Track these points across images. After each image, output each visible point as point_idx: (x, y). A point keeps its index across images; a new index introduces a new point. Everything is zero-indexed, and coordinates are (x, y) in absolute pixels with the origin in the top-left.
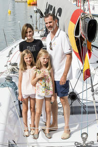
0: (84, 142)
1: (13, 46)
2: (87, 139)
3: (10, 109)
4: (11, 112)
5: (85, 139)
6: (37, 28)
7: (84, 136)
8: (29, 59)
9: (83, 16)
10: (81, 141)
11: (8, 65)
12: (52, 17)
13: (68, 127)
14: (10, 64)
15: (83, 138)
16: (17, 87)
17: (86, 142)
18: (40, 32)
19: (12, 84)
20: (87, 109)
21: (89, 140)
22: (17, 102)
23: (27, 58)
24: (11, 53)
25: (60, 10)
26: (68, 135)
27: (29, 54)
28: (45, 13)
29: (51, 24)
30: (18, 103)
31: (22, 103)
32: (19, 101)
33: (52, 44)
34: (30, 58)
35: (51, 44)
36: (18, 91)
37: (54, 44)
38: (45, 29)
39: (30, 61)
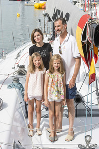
0: (88, 144)
1: (21, 49)
2: (91, 142)
3: (16, 110)
4: (17, 113)
5: (88, 142)
6: (44, 32)
7: (88, 138)
8: (37, 62)
9: (90, 21)
10: (84, 143)
11: (16, 67)
12: (61, 21)
13: (72, 130)
14: (18, 66)
15: (86, 140)
16: (23, 88)
17: (89, 145)
18: (48, 35)
19: (19, 86)
20: (91, 112)
21: (92, 142)
23: (35, 61)
24: (19, 55)
25: (68, 15)
26: (72, 137)
27: (38, 57)
28: (53, 18)
29: (60, 28)
30: (24, 104)
33: (62, 48)
34: (39, 60)
35: (60, 48)
36: (24, 92)
37: (64, 48)
38: (52, 33)
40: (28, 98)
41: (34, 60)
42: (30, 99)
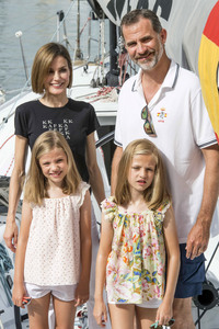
6: (79, 56)
8: (53, 167)
12: (149, 22)
16: (9, 261)
18: (92, 68)
22: (10, 314)
23: (48, 163)
27: (56, 149)
28: (110, 6)
30: (12, 317)
31: (26, 317)
32: (17, 309)
36: (12, 273)
37: (162, 113)
38: (108, 60)
39: (58, 172)
40: (25, 294)
41: (42, 161)
42: (34, 295)
